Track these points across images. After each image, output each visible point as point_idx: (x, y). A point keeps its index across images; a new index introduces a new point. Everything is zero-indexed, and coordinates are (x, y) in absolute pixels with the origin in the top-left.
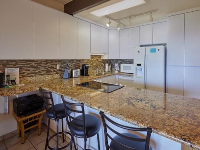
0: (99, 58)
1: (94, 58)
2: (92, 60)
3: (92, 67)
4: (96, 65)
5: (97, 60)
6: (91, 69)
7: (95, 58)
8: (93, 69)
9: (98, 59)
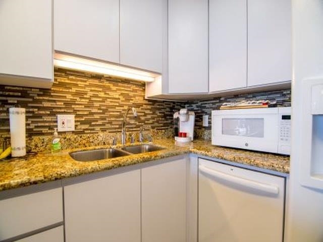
0: (134, 91)
1: (109, 89)
2: (102, 95)
3: (100, 122)
4: (121, 116)
5: (128, 98)
6: (98, 128)
7: (114, 88)
8: (103, 130)
9: (131, 94)
